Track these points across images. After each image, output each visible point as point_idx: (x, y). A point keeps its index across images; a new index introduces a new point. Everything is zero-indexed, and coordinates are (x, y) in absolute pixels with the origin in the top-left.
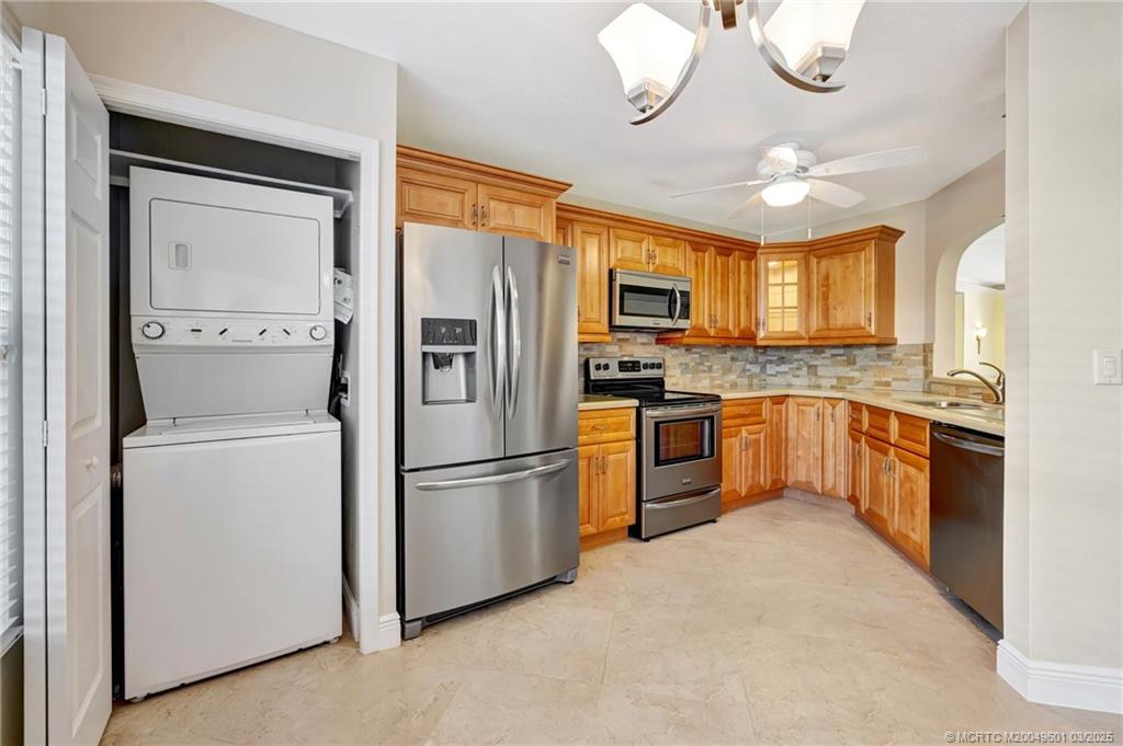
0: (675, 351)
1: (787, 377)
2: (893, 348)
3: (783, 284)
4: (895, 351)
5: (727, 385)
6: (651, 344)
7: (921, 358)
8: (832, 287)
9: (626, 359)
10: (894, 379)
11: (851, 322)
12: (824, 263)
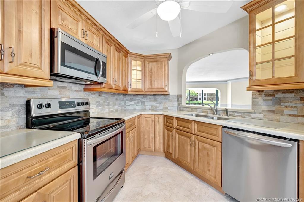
0: (94, 96)
1: (134, 106)
2: (169, 96)
3: (137, 70)
4: (169, 97)
5: (115, 110)
6: (81, 91)
7: (177, 99)
8: (153, 73)
9: (64, 100)
10: (169, 106)
11: (160, 86)
12: (150, 64)
